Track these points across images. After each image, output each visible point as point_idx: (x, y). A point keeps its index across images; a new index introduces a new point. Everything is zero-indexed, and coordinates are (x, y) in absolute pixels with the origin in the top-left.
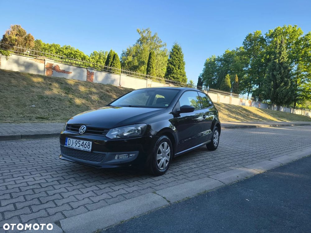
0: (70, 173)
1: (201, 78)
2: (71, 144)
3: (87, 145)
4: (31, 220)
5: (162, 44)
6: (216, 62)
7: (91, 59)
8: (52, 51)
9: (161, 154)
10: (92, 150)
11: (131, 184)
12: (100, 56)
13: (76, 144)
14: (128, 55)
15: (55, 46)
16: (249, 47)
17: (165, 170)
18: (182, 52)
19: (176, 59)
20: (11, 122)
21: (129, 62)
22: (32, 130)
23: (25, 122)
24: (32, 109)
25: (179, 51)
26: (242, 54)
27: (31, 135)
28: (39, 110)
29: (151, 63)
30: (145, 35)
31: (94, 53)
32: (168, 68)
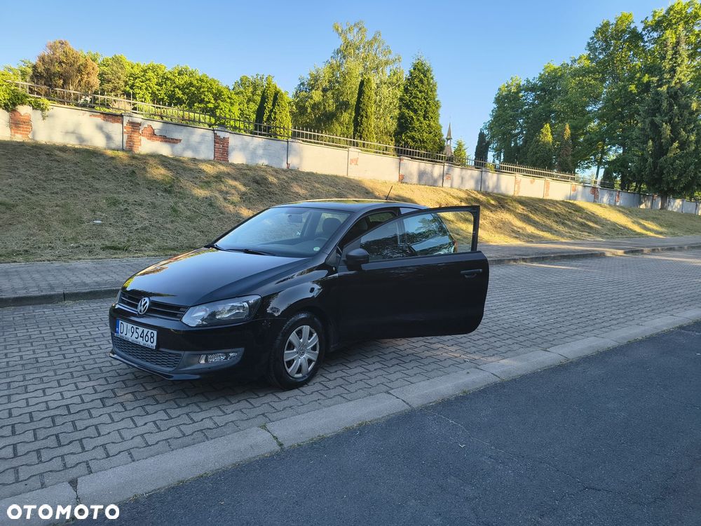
0: (129, 383)
1: (486, 132)
2: (125, 332)
3: (150, 337)
4: (34, 476)
5: (391, 57)
6: (521, 94)
7: (234, 96)
8: (149, 80)
9: (295, 350)
10: (158, 346)
11: (229, 409)
12: (255, 89)
13: (133, 333)
14: (313, 88)
15: (154, 69)
16: (601, 57)
17: (307, 377)
18: (432, 78)
19: (420, 95)
20: (51, 258)
21: (315, 104)
22: (88, 281)
23: (79, 259)
24: (94, 228)
25: (425, 76)
26: (585, 72)
27: (84, 293)
28: (109, 230)
29: (364, 104)
30: (350, 37)
31: (241, 80)
32: (402, 117)
